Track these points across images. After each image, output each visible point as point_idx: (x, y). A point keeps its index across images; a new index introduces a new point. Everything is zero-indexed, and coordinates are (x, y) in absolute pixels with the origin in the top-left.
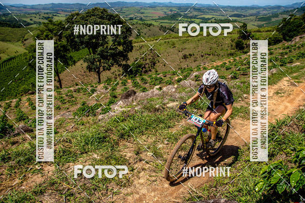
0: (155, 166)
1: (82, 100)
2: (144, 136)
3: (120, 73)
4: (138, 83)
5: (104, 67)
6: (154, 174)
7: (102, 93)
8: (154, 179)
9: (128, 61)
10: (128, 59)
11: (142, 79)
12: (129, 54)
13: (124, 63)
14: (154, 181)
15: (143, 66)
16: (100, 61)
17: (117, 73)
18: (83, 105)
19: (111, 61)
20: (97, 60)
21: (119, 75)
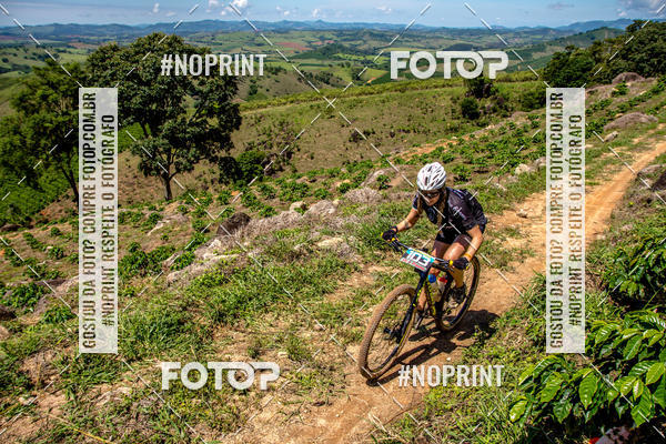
0: (295, 379)
1: (130, 241)
2: (270, 314)
3: (214, 176)
4: (255, 198)
5: (178, 164)
6: (293, 398)
7: (175, 223)
8: (293, 408)
9: (232, 151)
10: (231, 146)
11: (263, 189)
12: (232, 134)
13: (223, 154)
14: (293, 414)
15: (265, 159)
16: (168, 151)
17: (209, 177)
18: (134, 249)
19: (193, 150)
20: (161, 149)
21: (212, 182)
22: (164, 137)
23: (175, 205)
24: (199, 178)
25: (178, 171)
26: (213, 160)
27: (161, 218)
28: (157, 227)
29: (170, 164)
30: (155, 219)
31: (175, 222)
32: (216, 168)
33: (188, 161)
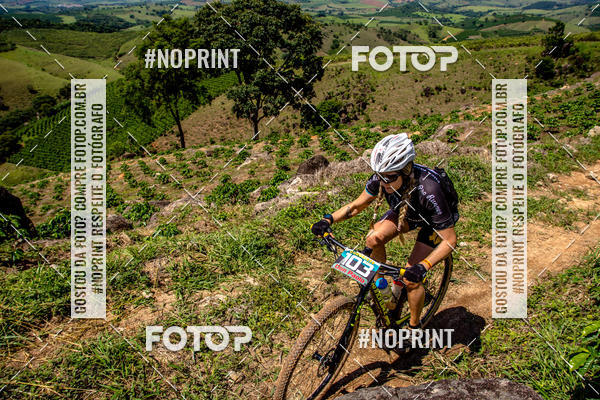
4: (332, 143)
5: (265, 109)
9: (313, 99)
10: (313, 95)
15: (343, 109)
16: (258, 97)
17: (291, 122)
18: (225, 181)
19: (279, 97)
20: (252, 95)
21: (294, 126)
22: (256, 84)
23: (261, 144)
24: (282, 122)
25: (266, 115)
26: (296, 107)
27: (249, 155)
28: (245, 163)
29: (259, 108)
30: (244, 156)
31: (261, 160)
32: (298, 114)
33: (275, 106)
